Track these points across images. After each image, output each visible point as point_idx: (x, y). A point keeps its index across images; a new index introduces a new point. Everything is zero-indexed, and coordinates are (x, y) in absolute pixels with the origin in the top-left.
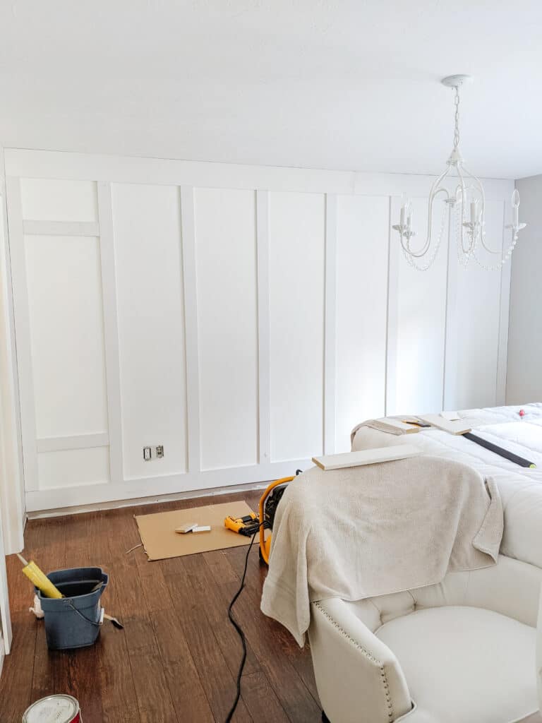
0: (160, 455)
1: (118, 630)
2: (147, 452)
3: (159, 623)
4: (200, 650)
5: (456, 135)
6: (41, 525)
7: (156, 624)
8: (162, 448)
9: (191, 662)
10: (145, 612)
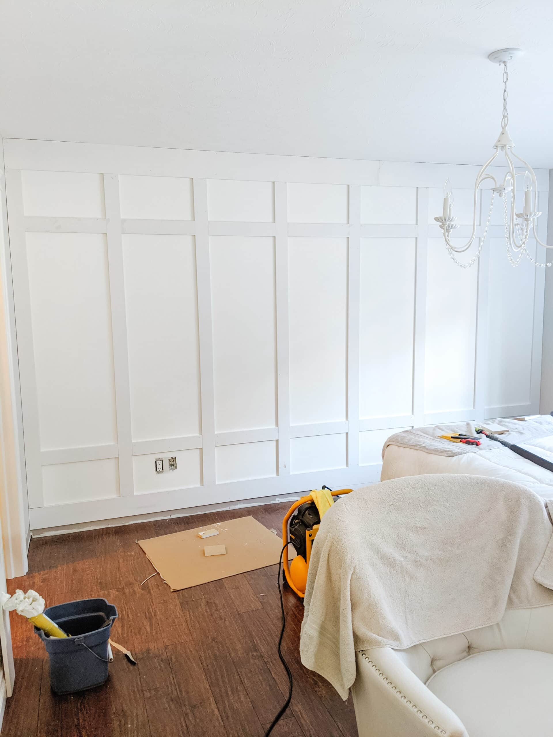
0: (173, 467)
1: (131, 667)
2: (159, 463)
3: (176, 658)
4: (223, 691)
5: (504, 117)
6: (46, 543)
7: (174, 660)
8: (175, 459)
9: (214, 706)
10: (160, 646)
